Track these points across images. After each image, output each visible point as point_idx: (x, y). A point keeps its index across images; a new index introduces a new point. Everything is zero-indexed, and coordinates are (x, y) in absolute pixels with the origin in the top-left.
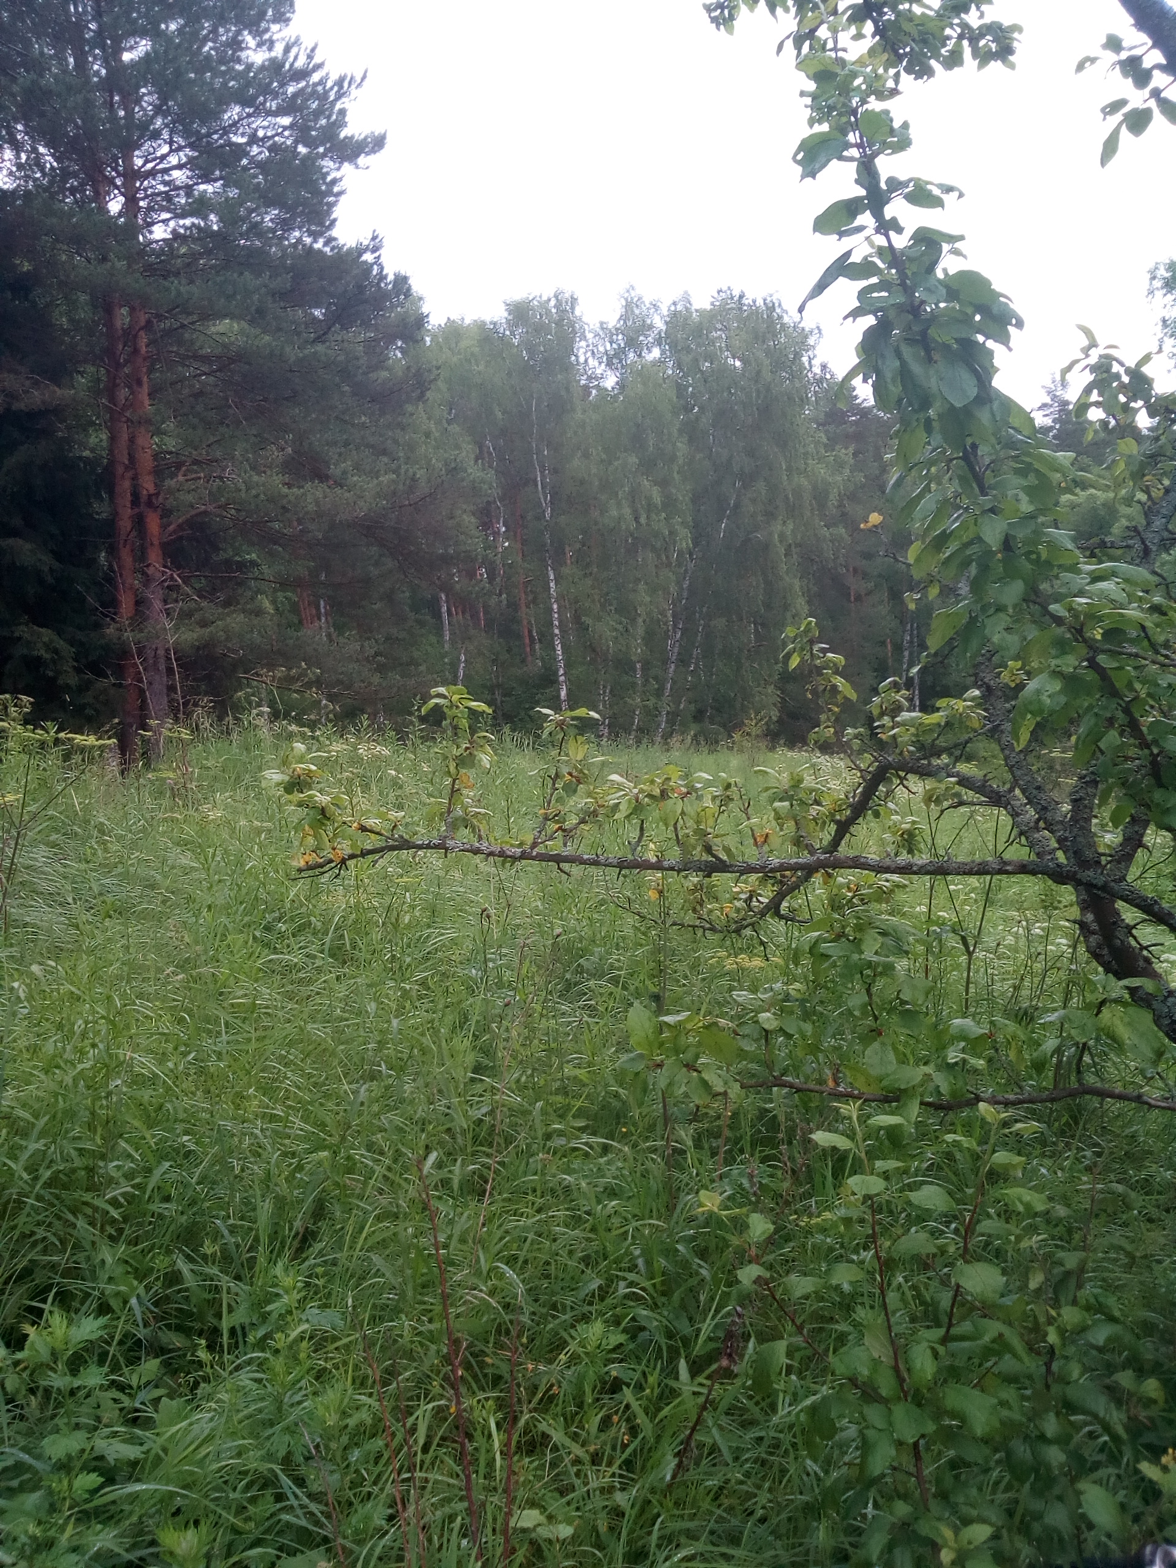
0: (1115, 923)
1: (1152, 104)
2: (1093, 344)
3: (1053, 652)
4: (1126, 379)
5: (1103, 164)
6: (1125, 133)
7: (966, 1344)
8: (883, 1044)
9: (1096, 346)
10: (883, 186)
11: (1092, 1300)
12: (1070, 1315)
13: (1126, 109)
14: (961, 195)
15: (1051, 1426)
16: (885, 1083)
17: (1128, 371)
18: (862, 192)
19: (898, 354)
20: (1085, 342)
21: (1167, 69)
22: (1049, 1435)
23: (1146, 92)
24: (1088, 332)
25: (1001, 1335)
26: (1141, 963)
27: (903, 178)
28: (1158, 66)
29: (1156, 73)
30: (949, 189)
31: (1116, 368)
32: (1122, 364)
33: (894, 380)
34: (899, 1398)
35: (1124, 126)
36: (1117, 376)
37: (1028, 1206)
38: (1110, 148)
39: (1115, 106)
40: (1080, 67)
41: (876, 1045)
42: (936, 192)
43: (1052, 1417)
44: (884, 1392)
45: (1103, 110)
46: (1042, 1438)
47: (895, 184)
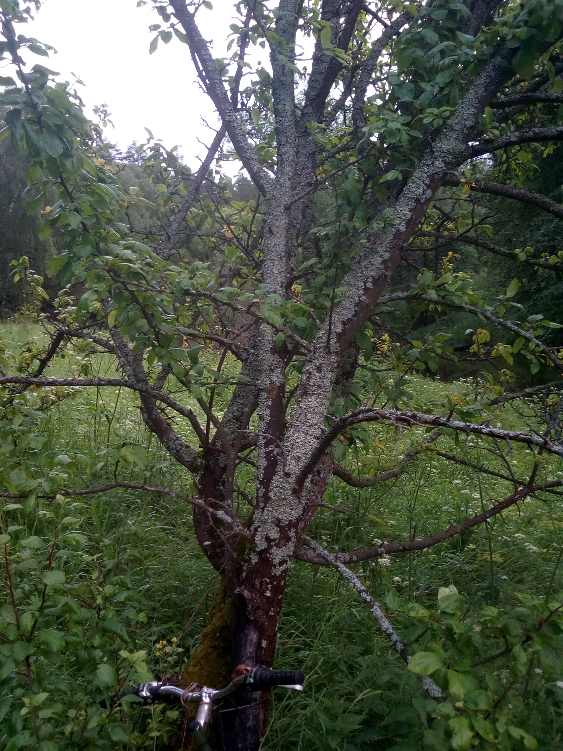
0: (152, 408)
1: (171, 30)
2: (152, 138)
3: (95, 281)
4: (165, 156)
5: (151, 53)
6: (160, 40)
7: (53, 609)
8: (20, 470)
9: (153, 139)
10: (16, 39)
11: (119, 581)
12: (108, 589)
13: (160, 30)
14: (56, 52)
15: (97, 641)
16: (19, 489)
17: (167, 153)
18: (5, 40)
19: (24, 127)
20: (149, 137)
21: (176, 15)
22: (95, 645)
23: (168, 24)
24: (149, 132)
25: (67, 603)
26: (165, 425)
27: (28, 37)
28: (172, 14)
29: (172, 16)
30: (50, 48)
31: (162, 150)
32: (164, 149)
33: (21, 139)
34: (19, 640)
35: (160, 37)
36: (162, 154)
37: (77, 542)
38: (153, 46)
39: (155, 27)
40: (139, 5)
41: (16, 470)
42: (44, 48)
43: (97, 637)
44: (11, 638)
45: (150, 27)
46: (93, 647)
47: (22, 39)
